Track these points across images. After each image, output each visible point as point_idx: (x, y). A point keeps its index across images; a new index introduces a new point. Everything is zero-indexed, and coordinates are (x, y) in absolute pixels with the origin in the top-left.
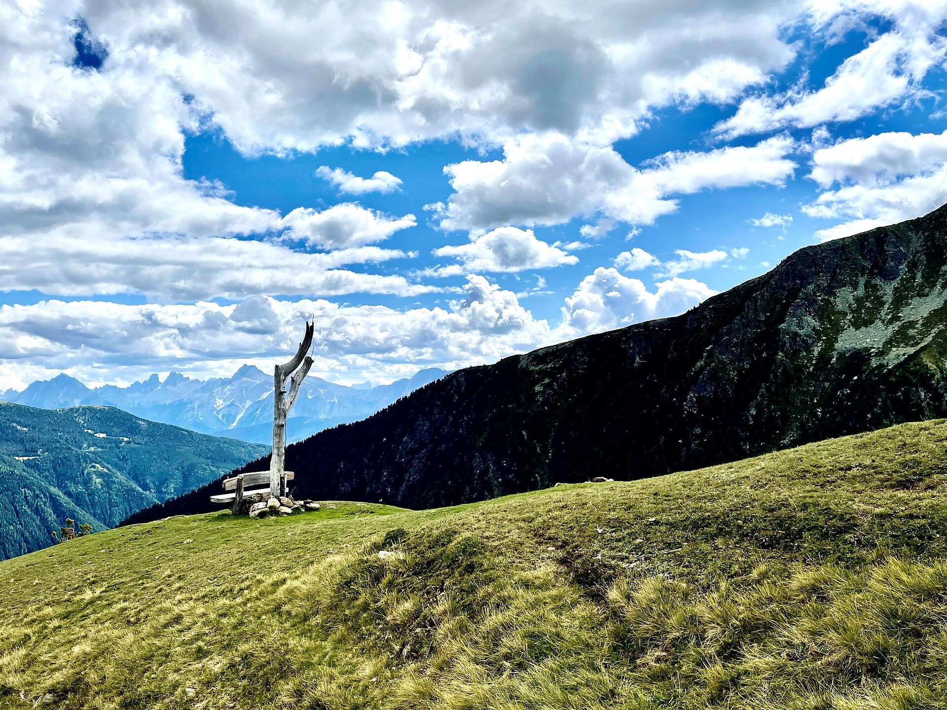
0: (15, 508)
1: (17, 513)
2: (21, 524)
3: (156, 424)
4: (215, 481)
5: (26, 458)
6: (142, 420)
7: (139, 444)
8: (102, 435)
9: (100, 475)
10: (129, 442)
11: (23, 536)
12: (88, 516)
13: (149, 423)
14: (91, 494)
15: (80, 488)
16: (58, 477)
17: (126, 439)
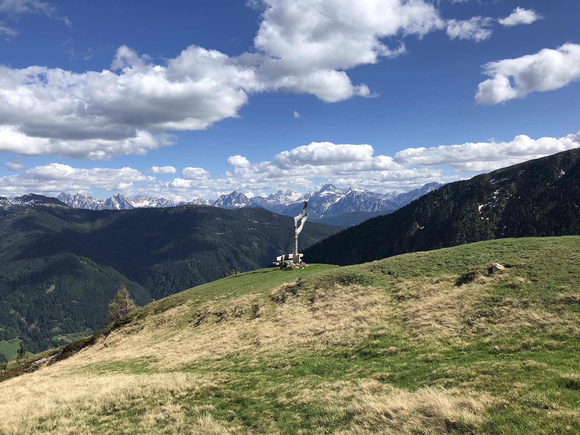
0: (218, 258)
1: (219, 261)
2: (221, 266)
3: (282, 216)
4: (313, 245)
5: (221, 233)
6: (275, 214)
7: (275, 226)
8: (256, 222)
9: (257, 241)
10: (269, 225)
11: (222, 271)
12: (252, 262)
13: (279, 215)
14: (253, 251)
15: (248, 248)
16: (236, 242)
17: (268, 224)
